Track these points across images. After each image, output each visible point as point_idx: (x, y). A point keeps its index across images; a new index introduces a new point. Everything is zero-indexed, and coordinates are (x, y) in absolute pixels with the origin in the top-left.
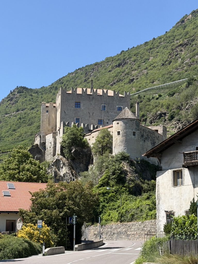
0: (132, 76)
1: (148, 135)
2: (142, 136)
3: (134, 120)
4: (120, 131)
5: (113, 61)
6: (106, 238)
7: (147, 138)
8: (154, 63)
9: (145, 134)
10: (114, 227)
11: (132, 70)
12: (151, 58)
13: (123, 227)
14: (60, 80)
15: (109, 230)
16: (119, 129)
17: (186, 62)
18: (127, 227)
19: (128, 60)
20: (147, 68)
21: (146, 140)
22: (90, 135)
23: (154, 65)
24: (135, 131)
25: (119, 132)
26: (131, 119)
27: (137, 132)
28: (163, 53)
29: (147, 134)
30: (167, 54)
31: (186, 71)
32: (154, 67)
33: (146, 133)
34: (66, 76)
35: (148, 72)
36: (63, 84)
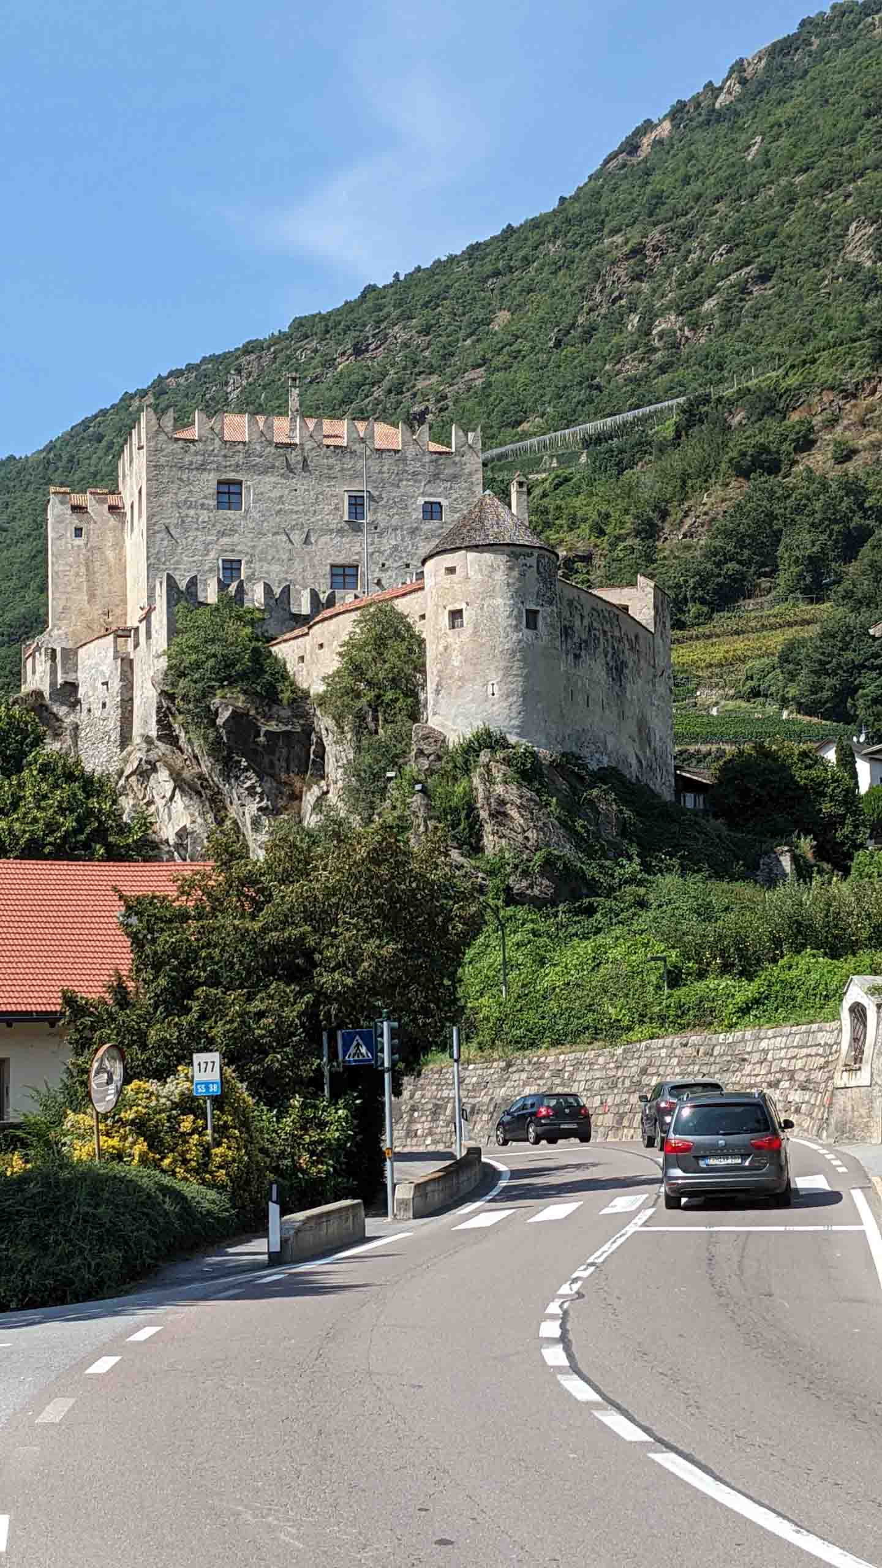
0: (419, 398)
1: (590, 628)
2: (567, 632)
3: (532, 554)
4: (463, 606)
5: (328, 332)
6: (430, 1133)
7: (586, 642)
8: (517, 337)
9: (578, 623)
10: (475, 1079)
11: (417, 370)
12: (503, 316)
13: (524, 1076)
14: (85, 424)
15: (445, 1094)
16: (455, 599)
17: (659, 328)
18: (547, 1075)
19: (396, 328)
20: (484, 361)
21: (583, 653)
22: (307, 634)
23: (515, 347)
24: (534, 608)
25: (460, 612)
26: (518, 550)
27: (545, 613)
28: (553, 294)
29: (586, 622)
30: (573, 294)
31: (663, 369)
32: (516, 355)
33: (582, 617)
34: (113, 407)
35: (493, 379)
36: (104, 443)
